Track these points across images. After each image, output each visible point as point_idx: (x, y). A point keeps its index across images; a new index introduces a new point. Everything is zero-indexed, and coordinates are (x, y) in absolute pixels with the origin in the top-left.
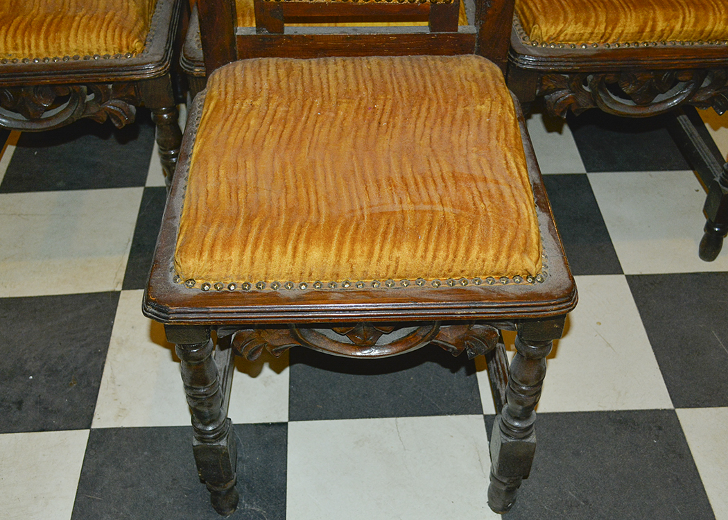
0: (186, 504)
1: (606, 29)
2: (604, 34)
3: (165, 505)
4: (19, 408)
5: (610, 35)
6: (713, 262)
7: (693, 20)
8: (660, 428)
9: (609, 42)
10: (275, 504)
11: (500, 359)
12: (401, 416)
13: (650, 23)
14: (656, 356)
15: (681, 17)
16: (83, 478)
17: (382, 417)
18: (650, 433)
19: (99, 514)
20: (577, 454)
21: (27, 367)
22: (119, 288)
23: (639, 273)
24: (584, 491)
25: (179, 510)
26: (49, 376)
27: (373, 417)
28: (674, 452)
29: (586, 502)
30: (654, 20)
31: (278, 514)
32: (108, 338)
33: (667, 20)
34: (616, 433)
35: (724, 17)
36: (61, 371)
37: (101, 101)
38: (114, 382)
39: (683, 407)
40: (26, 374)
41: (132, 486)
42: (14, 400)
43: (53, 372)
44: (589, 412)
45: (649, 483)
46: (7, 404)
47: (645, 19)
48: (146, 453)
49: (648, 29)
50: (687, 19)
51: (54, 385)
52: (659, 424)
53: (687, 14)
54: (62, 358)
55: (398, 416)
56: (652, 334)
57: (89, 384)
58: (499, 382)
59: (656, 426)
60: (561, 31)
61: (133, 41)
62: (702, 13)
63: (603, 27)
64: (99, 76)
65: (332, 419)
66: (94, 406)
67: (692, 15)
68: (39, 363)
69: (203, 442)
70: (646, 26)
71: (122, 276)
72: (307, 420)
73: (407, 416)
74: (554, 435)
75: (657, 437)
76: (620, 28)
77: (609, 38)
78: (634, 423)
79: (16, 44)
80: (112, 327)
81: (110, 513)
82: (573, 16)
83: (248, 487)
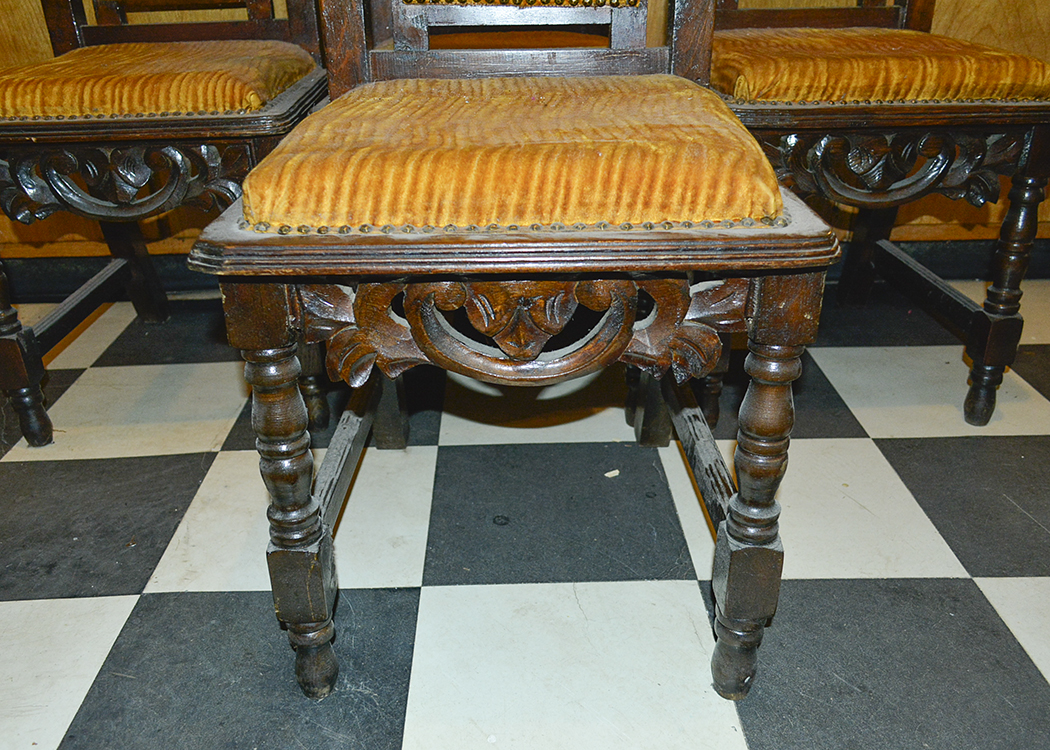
0: (260, 684)
1: (828, 81)
2: (826, 89)
3: (229, 684)
4: (49, 572)
5: (834, 89)
6: (985, 427)
7: (936, 72)
8: (955, 600)
9: (834, 98)
10: (393, 685)
11: (718, 471)
12: (581, 581)
13: (882, 74)
14: (932, 520)
15: (921, 67)
16: (114, 651)
17: (554, 581)
18: (942, 605)
19: (126, 695)
20: (840, 628)
21: (74, 528)
22: (218, 449)
23: (889, 437)
24: (858, 674)
25: (247, 692)
26: (101, 537)
27: (542, 582)
28: (984, 628)
29: (863, 688)
30: (887, 70)
31: (396, 698)
32: (191, 498)
33: (902, 71)
34: (892, 605)
35: (975, 66)
36: (118, 531)
37: (206, 179)
38: (187, 543)
39: (983, 576)
40: (70, 535)
41: (185, 660)
42: (43, 563)
43: (107, 533)
44: (848, 580)
45: (954, 666)
46: (34, 568)
47: (876, 69)
48: (213, 622)
49: (880, 83)
50: (929, 70)
51: (104, 547)
52: (953, 595)
53: (929, 65)
54: (124, 518)
55: (577, 581)
56: (920, 496)
57: (153, 545)
58: (719, 497)
59: (948, 597)
60: (773, 83)
61: (248, 92)
62: (945, 63)
63: (824, 79)
64: (202, 130)
65: (483, 583)
66: (152, 570)
67: (935, 65)
68: (91, 524)
69: (282, 546)
70: (877, 78)
71: (223, 438)
72: (448, 584)
73: (589, 581)
74: (802, 605)
75: (954, 610)
76: (846, 81)
77: (832, 94)
78: (916, 593)
79: (105, 96)
80: (199, 486)
81: (144, 695)
82: (787, 65)
83: (355, 664)
